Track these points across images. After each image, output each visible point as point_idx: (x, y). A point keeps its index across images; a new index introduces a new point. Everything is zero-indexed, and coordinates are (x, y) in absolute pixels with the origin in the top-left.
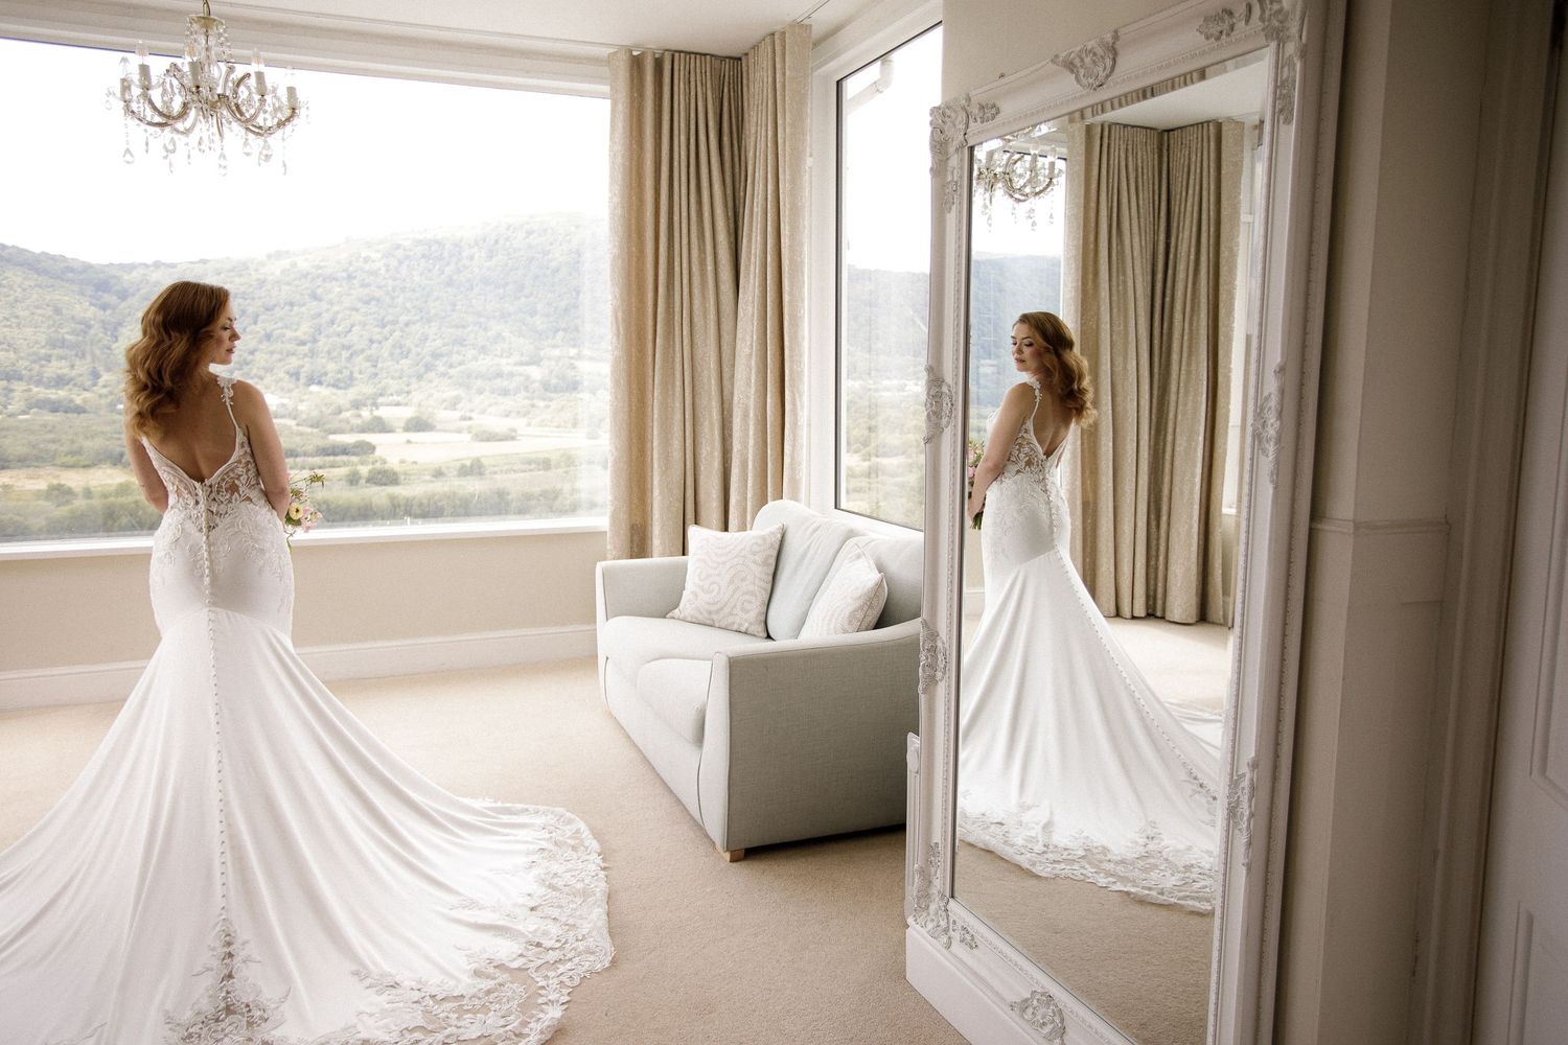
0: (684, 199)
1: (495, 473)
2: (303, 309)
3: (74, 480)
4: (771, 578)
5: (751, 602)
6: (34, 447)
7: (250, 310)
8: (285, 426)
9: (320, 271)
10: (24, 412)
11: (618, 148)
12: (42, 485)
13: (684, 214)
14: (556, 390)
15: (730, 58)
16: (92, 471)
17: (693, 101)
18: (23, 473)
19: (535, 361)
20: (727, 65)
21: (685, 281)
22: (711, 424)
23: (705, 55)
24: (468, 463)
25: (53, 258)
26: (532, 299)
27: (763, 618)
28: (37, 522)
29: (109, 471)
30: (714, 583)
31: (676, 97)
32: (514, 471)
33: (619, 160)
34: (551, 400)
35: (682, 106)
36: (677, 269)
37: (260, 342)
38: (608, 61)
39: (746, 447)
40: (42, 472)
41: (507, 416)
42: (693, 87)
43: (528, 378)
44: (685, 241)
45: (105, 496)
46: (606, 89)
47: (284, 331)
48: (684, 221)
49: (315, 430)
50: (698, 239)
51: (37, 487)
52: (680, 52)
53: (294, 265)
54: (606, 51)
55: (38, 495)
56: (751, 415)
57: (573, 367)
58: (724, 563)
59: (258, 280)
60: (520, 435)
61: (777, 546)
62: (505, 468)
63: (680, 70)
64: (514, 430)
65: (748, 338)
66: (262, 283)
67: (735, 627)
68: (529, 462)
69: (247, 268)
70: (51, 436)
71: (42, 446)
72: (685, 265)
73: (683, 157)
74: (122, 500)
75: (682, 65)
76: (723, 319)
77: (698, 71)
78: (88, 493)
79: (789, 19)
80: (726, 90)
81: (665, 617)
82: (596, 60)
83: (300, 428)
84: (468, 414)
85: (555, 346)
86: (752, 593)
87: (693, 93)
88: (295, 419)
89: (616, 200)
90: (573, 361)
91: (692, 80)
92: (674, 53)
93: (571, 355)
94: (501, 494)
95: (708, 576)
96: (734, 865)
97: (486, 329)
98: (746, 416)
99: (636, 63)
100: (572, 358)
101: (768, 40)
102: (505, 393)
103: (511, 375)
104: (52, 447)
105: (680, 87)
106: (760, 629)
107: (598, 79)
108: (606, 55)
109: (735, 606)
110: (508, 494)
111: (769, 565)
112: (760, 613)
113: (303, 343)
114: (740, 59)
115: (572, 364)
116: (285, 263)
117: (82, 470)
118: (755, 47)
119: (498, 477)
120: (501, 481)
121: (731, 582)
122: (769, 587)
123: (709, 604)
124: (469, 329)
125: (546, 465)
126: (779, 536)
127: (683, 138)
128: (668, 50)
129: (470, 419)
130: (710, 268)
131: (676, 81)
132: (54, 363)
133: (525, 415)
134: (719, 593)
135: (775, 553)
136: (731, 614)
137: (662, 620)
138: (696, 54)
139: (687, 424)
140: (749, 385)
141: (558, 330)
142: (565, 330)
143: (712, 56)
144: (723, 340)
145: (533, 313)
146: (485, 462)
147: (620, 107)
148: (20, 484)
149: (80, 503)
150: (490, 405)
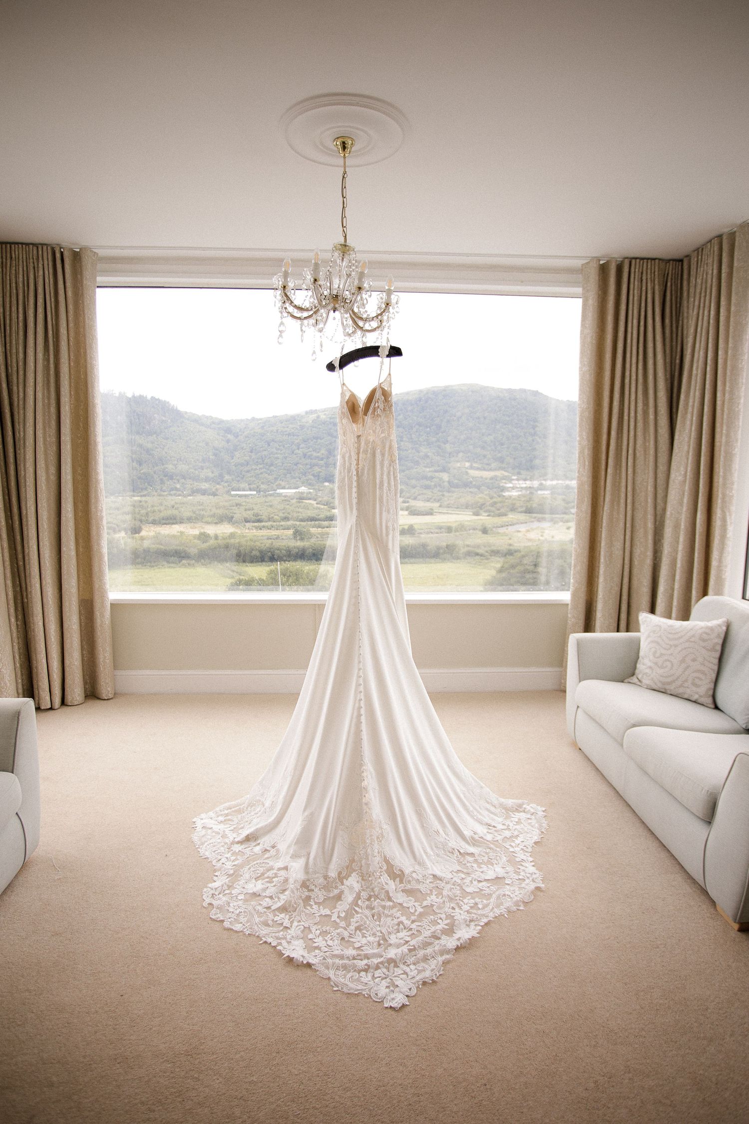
0: (634, 366)
1: (421, 533)
2: (322, 441)
3: (211, 530)
4: (716, 661)
5: (701, 679)
6: (194, 513)
7: (296, 441)
8: (310, 504)
9: (332, 420)
10: (190, 495)
11: (587, 331)
12: (196, 532)
13: (634, 377)
14: (457, 486)
15: (674, 260)
16: (219, 525)
17: (644, 294)
18: (189, 525)
19: (444, 470)
20: (671, 266)
21: (632, 427)
22: (646, 532)
23: (655, 259)
24: (406, 527)
25: (207, 417)
26: (444, 434)
27: (711, 693)
28: (193, 551)
29: (226, 526)
30: (669, 661)
31: (631, 292)
32: (432, 533)
33: (589, 340)
34: (453, 492)
35: (636, 298)
36: (626, 418)
37: (300, 459)
38: (581, 270)
39: (676, 551)
40: (197, 525)
41: (428, 501)
42: (644, 284)
43: (441, 479)
44: (633, 397)
45: (224, 539)
46: (579, 290)
47: (312, 452)
48: (633, 383)
49: (325, 507)
50: (643, 396)
51: (195, 533)
52: (636, 258)
53: (318, 417)
54: (578, 263)
55: (195, 537)
56: (683, 527)
57: (467, 473)
58: (676, 646)
59: (300, 425)
60: (436, 512)
61: (722, 636)
62: (426, 531)
63: (635, 271)
64: (432, 509)
65: (682, 469)
66: (302, 427)
67: (686, 696)
68: (440, 528)
69: (295, 419)
70: (201, 507)
71: (197, 512)
72: (632, 414)
73: (635, 335)
74: (232, 541)
75: (637, 267)
76: (659, 455)
77: (649, 271)
78: (216, 537)
79: (739, 221)
80: (669, 284)
81: (623, 682)
82: (570, 271)
83: (319, 506)
84: (407, 500)
85: (458, 461)
86: (703, 673)
87: (644, 288)
88: (315, 500)
89: (586, 369)
90: (467, 470)
91: (644, 278)
92: (631, 259)
93: (466, 466)
94: (424, 546)
95: (662, 655)
96: (739, 933)
97: (418, 452)
98: (677, 526)
99: (603, 269)
100: (467, 468)
101: (716, 241)
102: (427, 487)
103: (432, 478)
104: (202, 513)
105: (634, 284)
106: (709, 701)
107: (574, 284)
108: (580, 266)
109: (686, 681)
110: (428, 546)
111: (716, 651)
112: (708, 690)
113: (322, 459)
114: (681, 261)
115: (467, 472)
116: (314, 416)
117: (214, 525)
118: (699, 250)
119: (423, 536)
120: (424, 538)
121: (683, 661)
122: (716, 668)
123: (661, 676)
124: (409, 451)
125: (449, 530)
126: (724, 628)
127: (635, 322)
128: (627, 258)
129: (408, 502)
130: (651, 417)
131: (632, 280)
132: (205, 470)
133: (439, 501)
134: (671, 668)
135: (720, 641)
136: (681, 686)
137: (622, 683)
138: (648, 259)
139: (627, 531)
140: (681, 504)
141: (459, 452)
142: (463, 452)
143: (660, 259)
144: (658, 471)
145: (446, 442)
146: (416, 527)
147: (590, 302)
148: (187, 531)
149: (212, 542)
150: (419, 495)
